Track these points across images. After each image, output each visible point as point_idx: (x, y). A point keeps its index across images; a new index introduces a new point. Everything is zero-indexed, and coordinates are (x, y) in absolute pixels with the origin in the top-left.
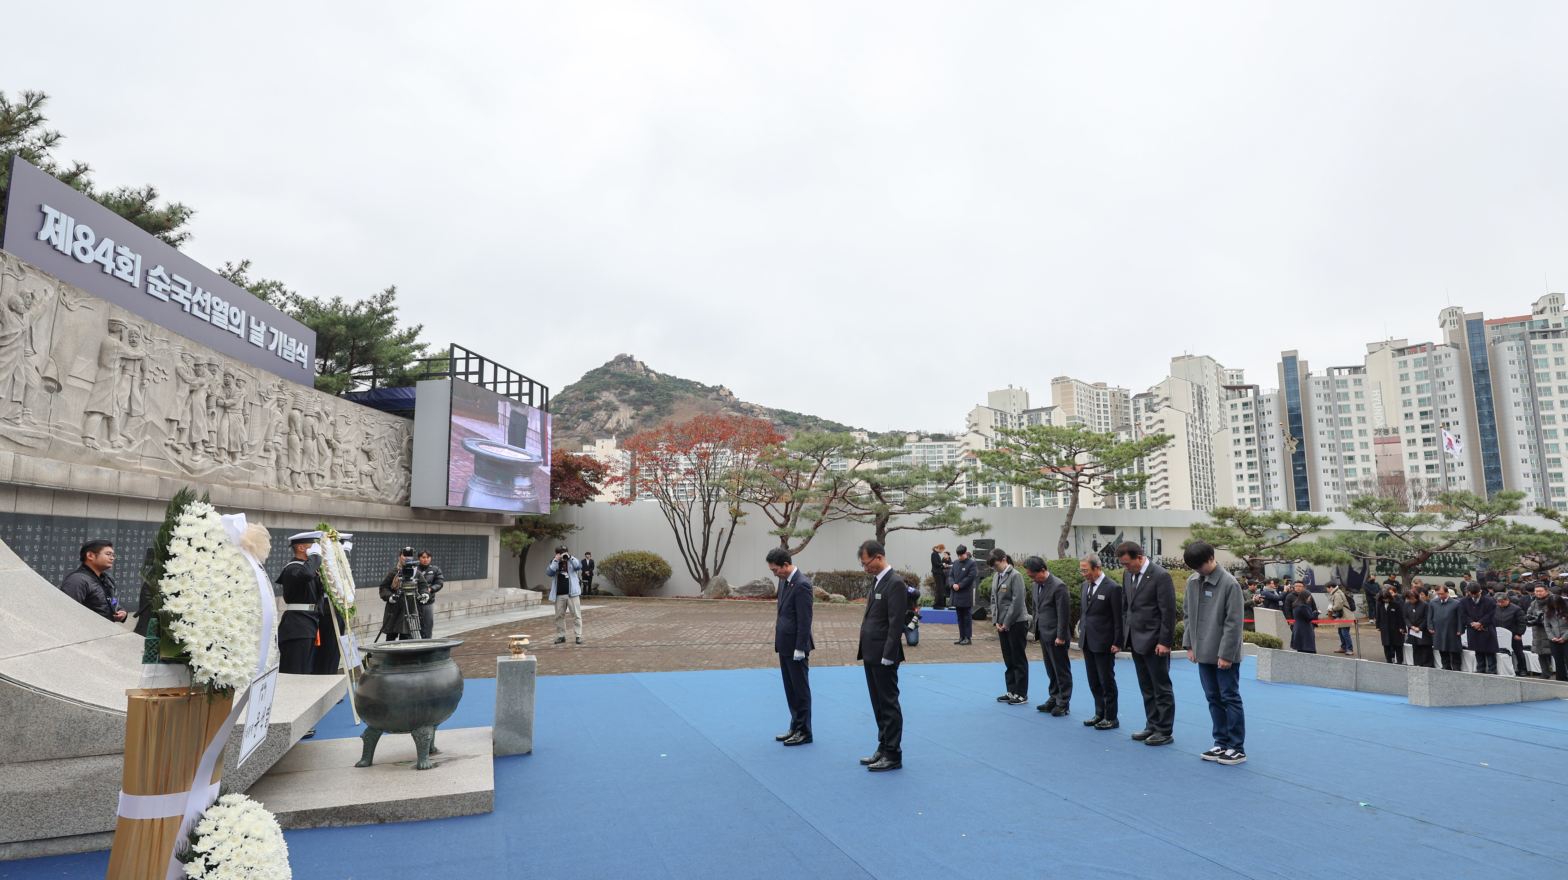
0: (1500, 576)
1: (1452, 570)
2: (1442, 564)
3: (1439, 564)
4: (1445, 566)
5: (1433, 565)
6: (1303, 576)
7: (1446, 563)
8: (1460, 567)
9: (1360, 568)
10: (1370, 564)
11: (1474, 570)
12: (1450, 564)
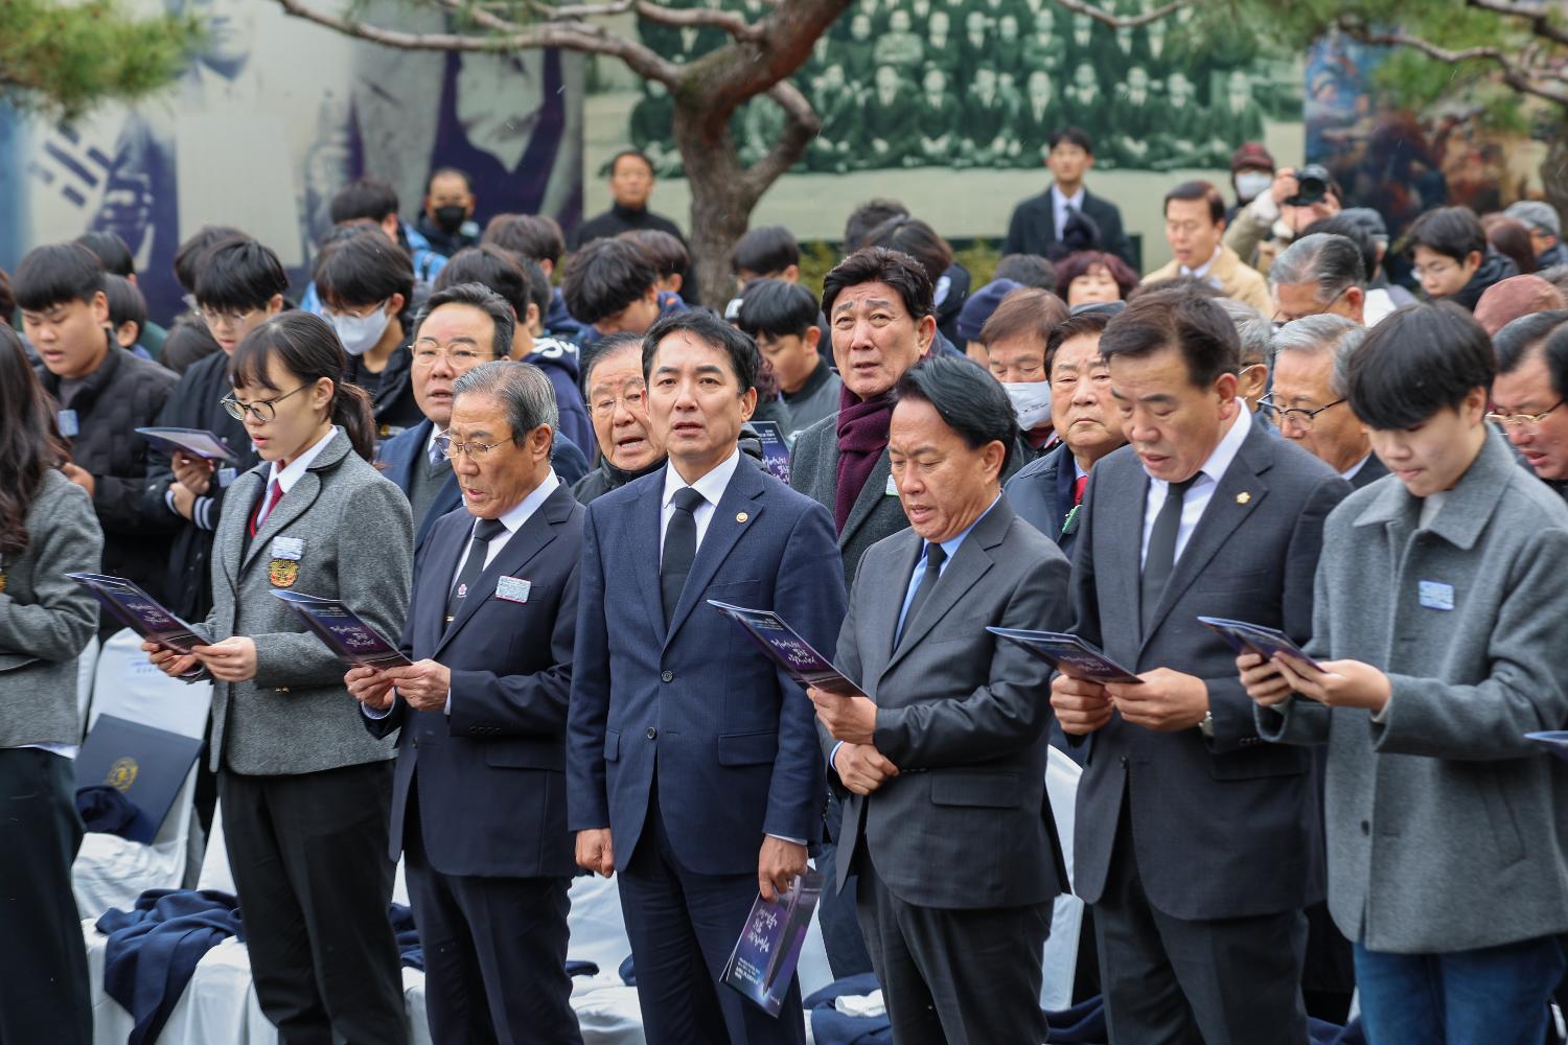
0: (1456, 149)
1: (1144, 122)
2: (1086, 73)
3: (1063, 75)
4: (1106, 86)
5: (1022, 84)
6: (96, 198)
7: (1112, 68)
8: (1203, 96)
9: (519, 125)
10: (593, 86)
11: (1290, 109)
12: (1138, 75)
